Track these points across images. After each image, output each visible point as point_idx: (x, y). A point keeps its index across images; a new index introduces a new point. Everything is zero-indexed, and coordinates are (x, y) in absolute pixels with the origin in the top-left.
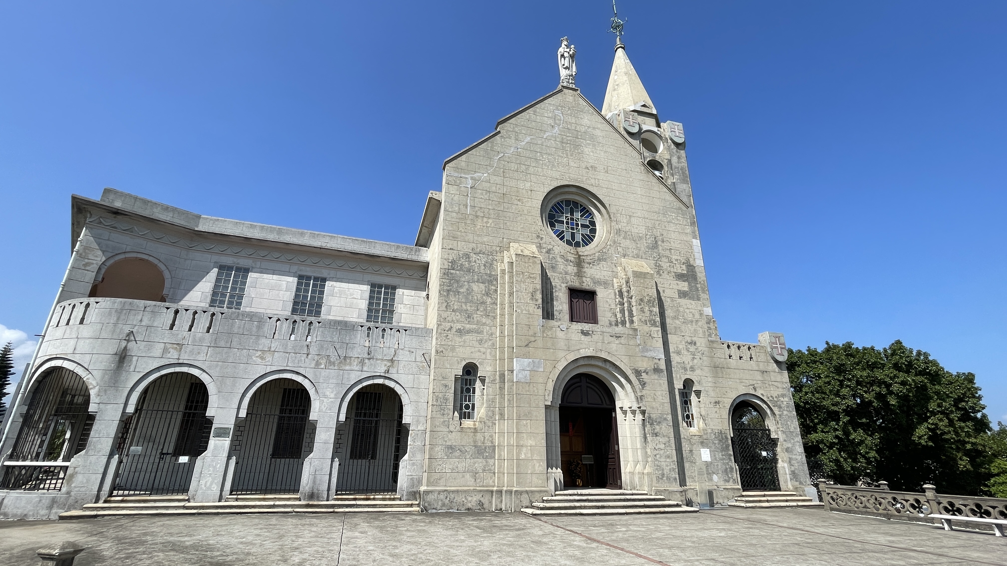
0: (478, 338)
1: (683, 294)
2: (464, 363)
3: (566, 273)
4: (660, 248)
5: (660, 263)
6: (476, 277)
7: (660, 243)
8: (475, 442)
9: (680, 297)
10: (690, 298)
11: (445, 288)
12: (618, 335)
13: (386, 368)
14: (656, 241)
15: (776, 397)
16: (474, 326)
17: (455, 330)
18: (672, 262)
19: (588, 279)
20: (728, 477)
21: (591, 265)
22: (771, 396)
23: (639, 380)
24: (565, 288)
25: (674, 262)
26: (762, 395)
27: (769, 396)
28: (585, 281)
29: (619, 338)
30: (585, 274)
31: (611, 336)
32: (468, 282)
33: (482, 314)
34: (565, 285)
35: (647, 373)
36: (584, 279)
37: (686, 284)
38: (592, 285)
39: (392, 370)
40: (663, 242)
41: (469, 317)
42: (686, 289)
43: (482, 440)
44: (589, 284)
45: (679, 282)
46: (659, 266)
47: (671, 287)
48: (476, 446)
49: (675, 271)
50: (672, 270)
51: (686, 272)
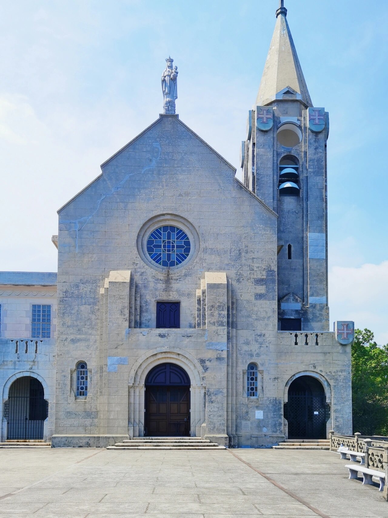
0: (86, 344)
1: (259, 296)
2: (76, 361)
3: (156, 289)
4: (243, 258)
5: (241, 272)
6: (84, 301)
7: (243, 254)
8: (85, 409)
9: (256, 299)
10: (265, 299)
11: (61, 312)
12: (189, 335)
13: (30, 367)
14: (240, 254)
15: (334, 372)
16: (83, 336)
17: (69, 340)
18: (253, 270)
19: (174, 293)
20: (276, 429)
21: (178, 281)
22: (330, 372)
23: (203, 366)
24: (154, 302)
25: (255, 269)
26: (321, 371)
27: (328, 371)
28: (171, 295)
29: (190, 338)
30: (172, 289)
31: (183, 336)
32: (78, 305)
33: (88, 327)
34: (155, 299)
35: (210, 361)
36: (171, 293)
37: (264, 287)
38: (177, 297)
39: (34, 367)
40: (247, 253)
41: (79, 330)
42: (263, 291)
43: (90, 408)
44: (175, 296)
45: (257, 287)
46: (240, 274)
47: (249, 291)
48: (85, 412)
49: (255, 277)
50: (252, 276)
51: (265, 277)
